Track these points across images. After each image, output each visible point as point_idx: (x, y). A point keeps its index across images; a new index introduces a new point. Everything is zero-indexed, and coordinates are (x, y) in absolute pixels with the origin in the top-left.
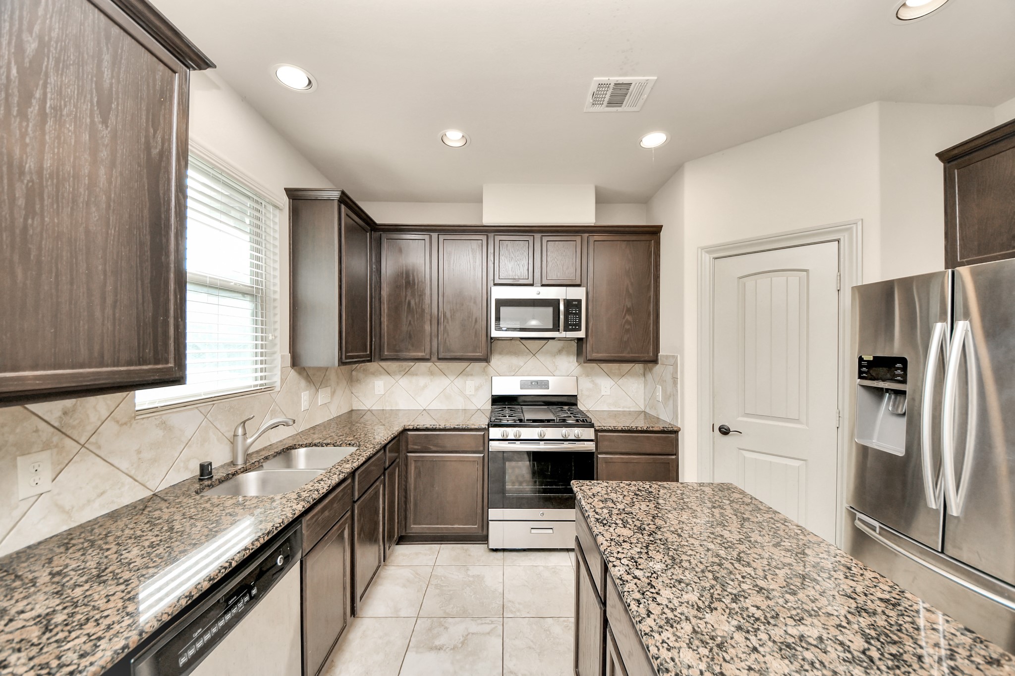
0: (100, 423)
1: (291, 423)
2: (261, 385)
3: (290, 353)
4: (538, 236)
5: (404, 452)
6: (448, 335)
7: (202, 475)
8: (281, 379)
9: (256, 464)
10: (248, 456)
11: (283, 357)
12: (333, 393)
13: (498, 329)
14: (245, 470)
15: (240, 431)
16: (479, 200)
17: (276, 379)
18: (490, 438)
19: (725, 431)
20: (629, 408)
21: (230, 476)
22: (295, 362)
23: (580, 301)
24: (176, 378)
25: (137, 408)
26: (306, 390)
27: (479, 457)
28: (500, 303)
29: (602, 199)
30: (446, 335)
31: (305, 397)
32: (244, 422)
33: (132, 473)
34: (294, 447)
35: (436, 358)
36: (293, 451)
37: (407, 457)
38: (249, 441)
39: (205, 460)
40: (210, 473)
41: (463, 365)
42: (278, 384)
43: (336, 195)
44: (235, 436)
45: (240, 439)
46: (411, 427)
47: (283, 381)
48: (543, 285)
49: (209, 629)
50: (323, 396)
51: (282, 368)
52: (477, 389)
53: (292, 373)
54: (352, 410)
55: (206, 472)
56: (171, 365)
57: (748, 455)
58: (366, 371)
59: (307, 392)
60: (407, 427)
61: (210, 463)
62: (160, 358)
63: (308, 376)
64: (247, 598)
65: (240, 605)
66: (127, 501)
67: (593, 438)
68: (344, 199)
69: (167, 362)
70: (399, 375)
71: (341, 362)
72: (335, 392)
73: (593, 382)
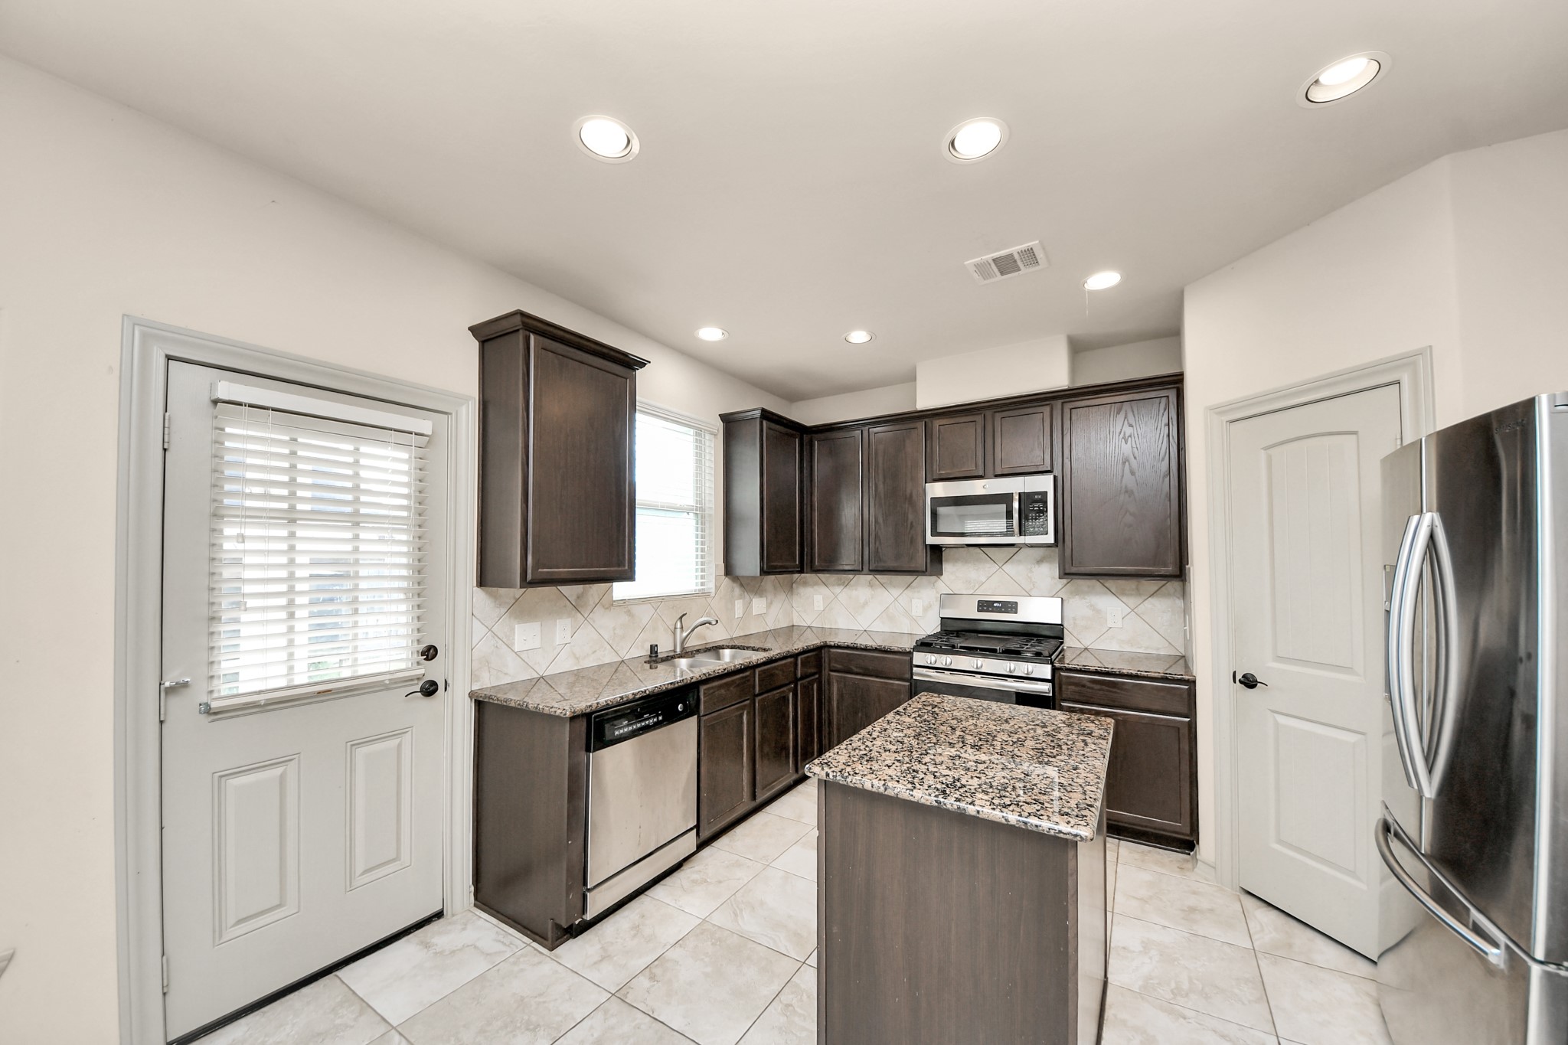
0: (594, 605)
1: (714, 623)
2: (699, 590)
3: (724, 562)
4: (989, 413)
5: (827, 670)
6: (880, 542)
7: (651, 653)
8: (716, 586)
9: (690, 653)
10: (683, 649)
11: (717, 566)
12: (769, 605)
13: (935, 533)
14: (681, 656)
15: (679, 624)
16: (914, 379)
17: (711, 586)
18: (914, 663)
19: (1249, 682)
20: (1158, 649)
21: (668, 658)
22: (729, 570)
23: (1045, 496)
24: (628, 575)
25: (614, 599)
26: (741, 599)
27: (905, 686)
28: (938, 502)
29: (1078, 348)
30: (877, 543)
31: (739, 606)
32: (681, 618)
33: (610, 642)
34: (722, 647)
35: (868, 570)
36: (721, 651)
37: (829, 674)
38: (685, 634)
39: (654, 643)
40: (656, 652)
41: (909, 578)
42: (713, 591)
43: (758, 413)
44: (675, 628)
45: (678, 631)
46: (832, 644)
47: (717, 588)
48: (997, 476)
49: (632, 724)
50: (759, 604)
51: (716, 576)
52: (926, 609)
53: (726, 581)
54: (793, 626)
55: (653, 652)
56: (627, 568)
57: (1281, 719)
58: (805, 584)
59: (741, 601)
60: (828, 643)
61: (657, 645)
62: (620, 564)
63: (742, 585)
64: (655, 720)
65: (651, 721)
66: (607, 661)
67: (1049, 677)
68: (766, 415)
69: (624, 566)
70: (837, 590)
71: (765, 572)
72: (771, 603)
73: (1092, 607)
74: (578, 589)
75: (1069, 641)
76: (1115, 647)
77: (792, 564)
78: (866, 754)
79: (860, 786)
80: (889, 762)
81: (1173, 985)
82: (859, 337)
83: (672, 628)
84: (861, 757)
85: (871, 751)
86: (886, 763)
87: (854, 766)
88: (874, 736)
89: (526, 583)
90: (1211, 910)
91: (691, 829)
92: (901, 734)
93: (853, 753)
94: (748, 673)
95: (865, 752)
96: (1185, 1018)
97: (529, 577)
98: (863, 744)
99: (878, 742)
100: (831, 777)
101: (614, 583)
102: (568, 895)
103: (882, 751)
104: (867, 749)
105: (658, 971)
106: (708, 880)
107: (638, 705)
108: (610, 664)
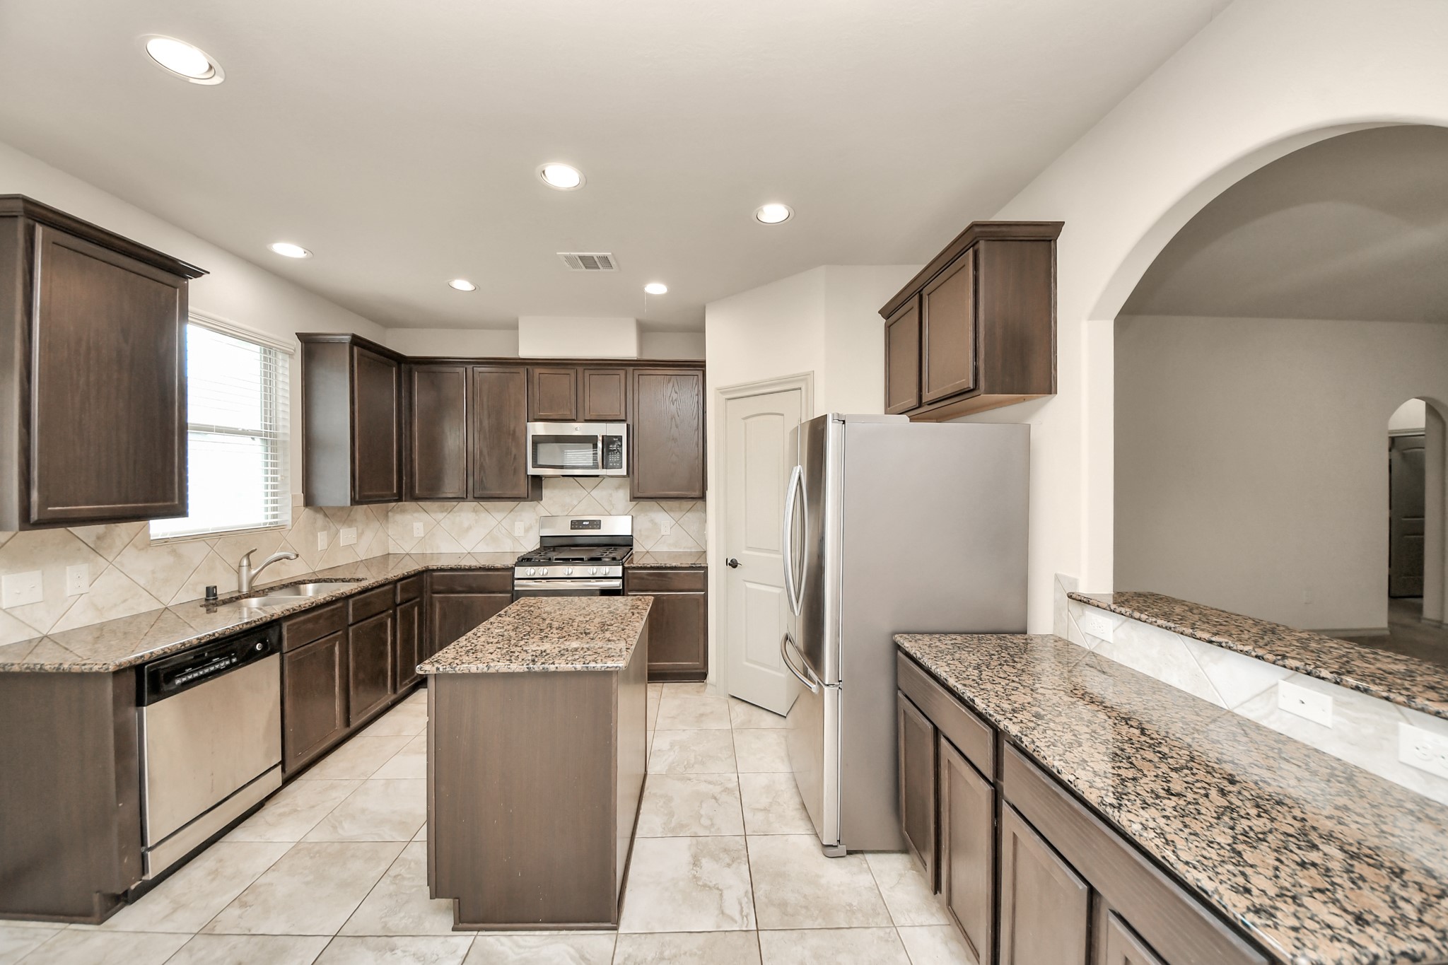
0: (123, 547)
1: (293, 557)
2: (270, 523)
3: (303, 492)
4: (580, 369)
5: (429, 593)
6: (485, 472)
7: (208, 596)
8: (293, 518)
9: (261, 592)
10: (250, 587)
11: (293, 497)
12: (360, 535)
13: (535, 465)
14: (249, 596)
15: (245, 562)
16: (516, 328)
17: (286, 517)
18: (516, 576)
19: (734, 564)
20: (691, 548)
21: (234, 599)
22: (309, 500)
23: (620, 438)
24: (178, 509)
25: (152, 538)
26: (325, 530)
27: (505, 596)
28: (537, 441)
30: (482, 473)
31: (322, 539)
32: (248, 555)
33: (148, 588)
34: (304, 582)
35: (472, 498)
36: (302, 586)
37: (431, 597)
38: (253, 572)
39: (211, 584)
40: (215, 595)
41: (511, 504)
42: (290, 523)
43: (348, 338)
44: (240, 566)
45: (244, 570)
46: (435, 567)
47: (294, 520)
48: (587, 421)
50: (347, 535)
51: (293, 508)
52: (527, 530)
53: (307, 513)
54: (389, 554)
55: (211, 594)
56: (177, 502)
57: (749, 585)
58: (403, 511)
59: (326, 532)
60: (431, 567)
61: (216, 587)
62: (167, 496)
63: (326, 515)
64: (228, 663)
65: (222, 664)
66: (143, 610)
67: (621, 575)
68: (357, 341)
69: (173, 500)
70: (440, 516)
71: (354, 502)
72: (363, 533)
73: (652, 521)
74: (100, 528)
75: (637, 548)
76: (665, 549)
77: (388, 493)
78: (472, 649)
79: (467, 671)
80: (491, 651)
81: (686, 763)
82: (462, 285)
83: (236, 566)
84: (468, 651)
85: (476, 645)
86: (489, 651)
87: (461, 659)
88: (478, 635)
89: (27, 522)
90: (712, 713)
91: (276, 766)
92: (502, 630)
93: (460, 650)
94: (339, 605)
95: (471, 648)
96: (690, 780)
97: (34, 516)
98: (469, 642)
99: (482, 639)
100: (441, 670)
101: (151, 521)
102: (121, 861)
103: (485, 644)
104: (473, 645)
105: (250, 898)
106: (299, 809)
107: (205, 650)
108: (150, 613)
